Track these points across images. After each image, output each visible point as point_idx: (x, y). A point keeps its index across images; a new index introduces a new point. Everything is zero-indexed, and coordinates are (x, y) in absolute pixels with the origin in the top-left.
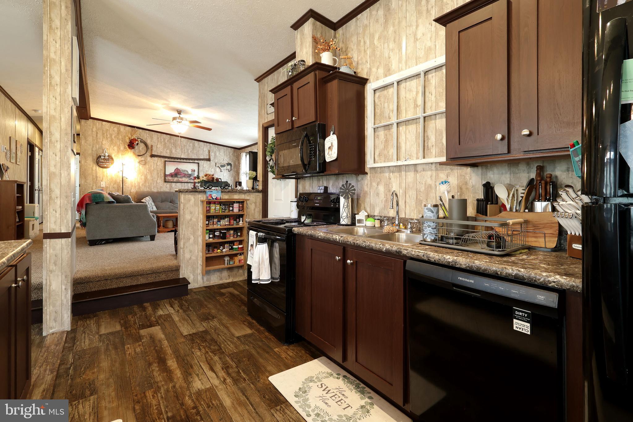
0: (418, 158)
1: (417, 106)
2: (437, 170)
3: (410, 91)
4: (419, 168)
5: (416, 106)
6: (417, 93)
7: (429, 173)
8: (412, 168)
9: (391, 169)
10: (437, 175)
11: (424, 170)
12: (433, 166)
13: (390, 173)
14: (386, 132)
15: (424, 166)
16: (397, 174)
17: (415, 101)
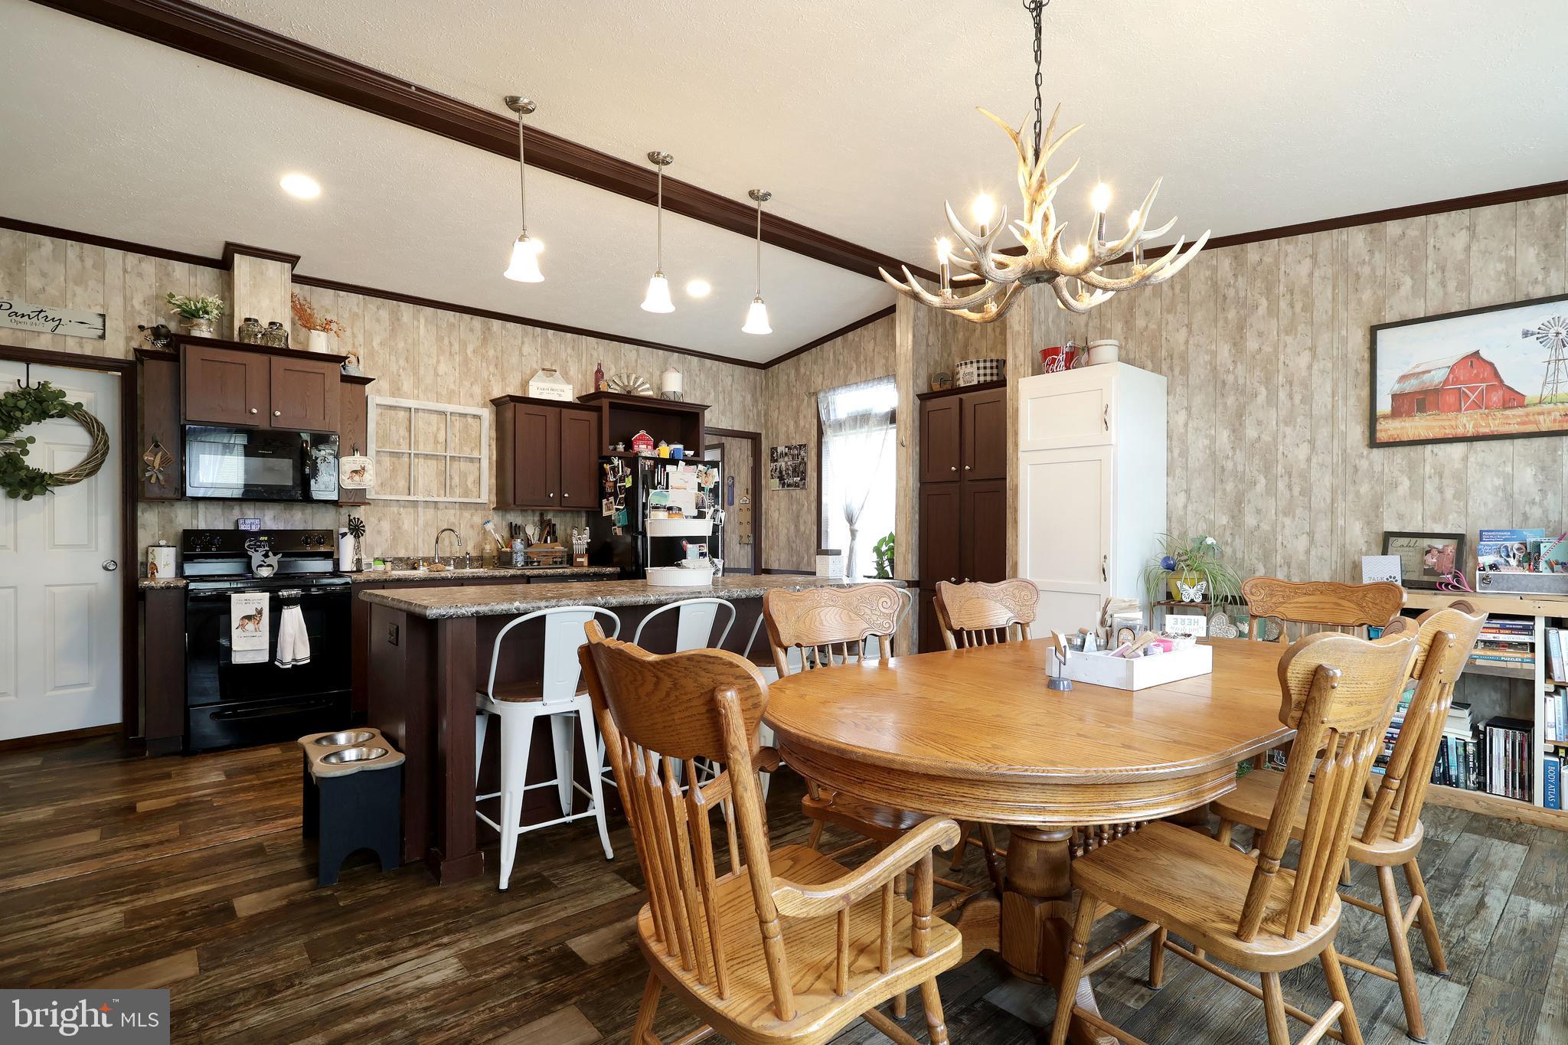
0: (439, 496)
1: (438, 442)
2: (461, 509)
3: (429, 424)
4: (441, 506)
5: (436, 442)
6: (438, 429)
7: (452, 512)
8: (433, 505)
9: (402, 503)
10: (461, 515)
11: (446, 508)
12: (457, 505)
13: (400, 507)
14: (393, 459)
15: (447, 504)
16: (411, 510)
17: (436, 437)
